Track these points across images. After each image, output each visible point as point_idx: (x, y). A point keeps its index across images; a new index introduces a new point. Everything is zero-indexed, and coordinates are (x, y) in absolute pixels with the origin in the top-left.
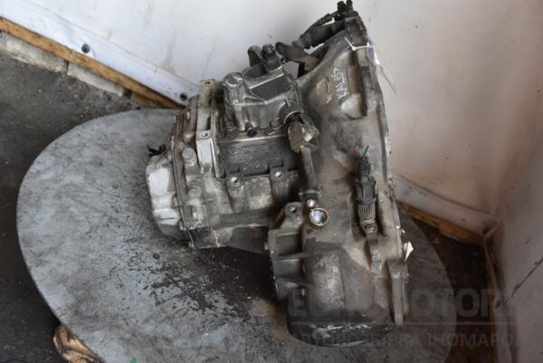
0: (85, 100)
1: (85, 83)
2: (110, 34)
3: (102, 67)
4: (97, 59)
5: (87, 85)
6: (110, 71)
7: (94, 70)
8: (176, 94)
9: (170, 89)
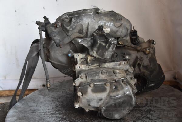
0: (5, 109)
1: (2, 103)
2: (5, 77)
3: (7, 92)
4: (4, 89)
5: (3, 104)
6: (11, 92)
7: (5, 95)
8: (40, 86)
9: (37, 85)
